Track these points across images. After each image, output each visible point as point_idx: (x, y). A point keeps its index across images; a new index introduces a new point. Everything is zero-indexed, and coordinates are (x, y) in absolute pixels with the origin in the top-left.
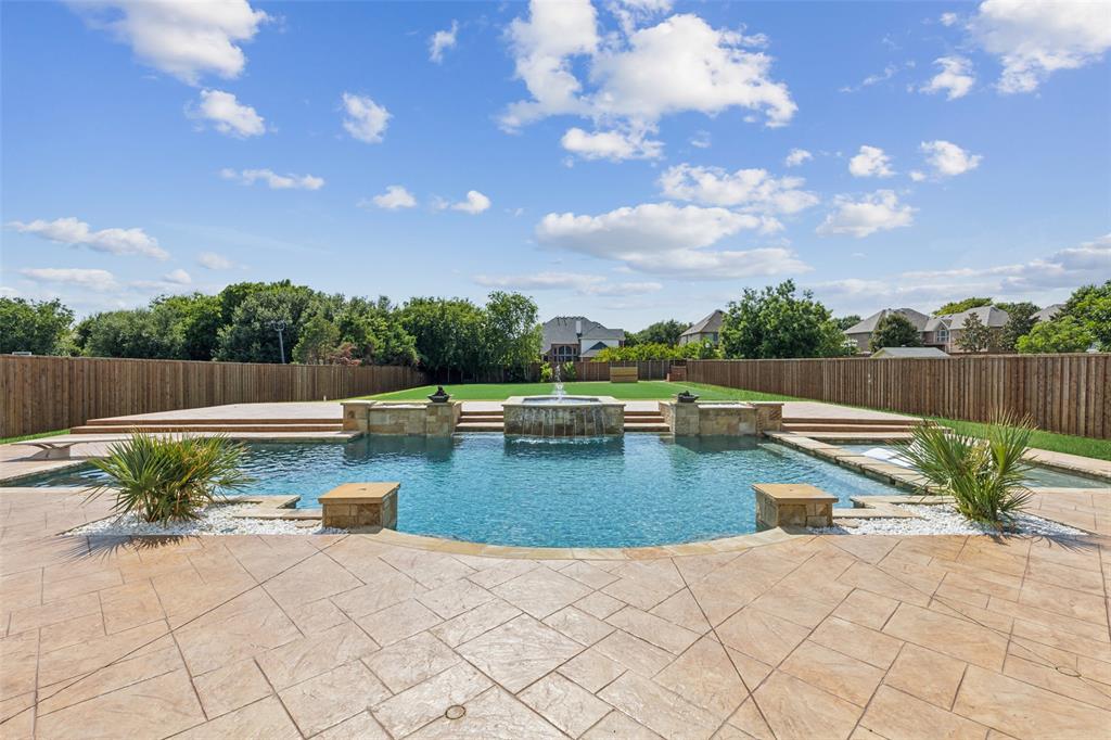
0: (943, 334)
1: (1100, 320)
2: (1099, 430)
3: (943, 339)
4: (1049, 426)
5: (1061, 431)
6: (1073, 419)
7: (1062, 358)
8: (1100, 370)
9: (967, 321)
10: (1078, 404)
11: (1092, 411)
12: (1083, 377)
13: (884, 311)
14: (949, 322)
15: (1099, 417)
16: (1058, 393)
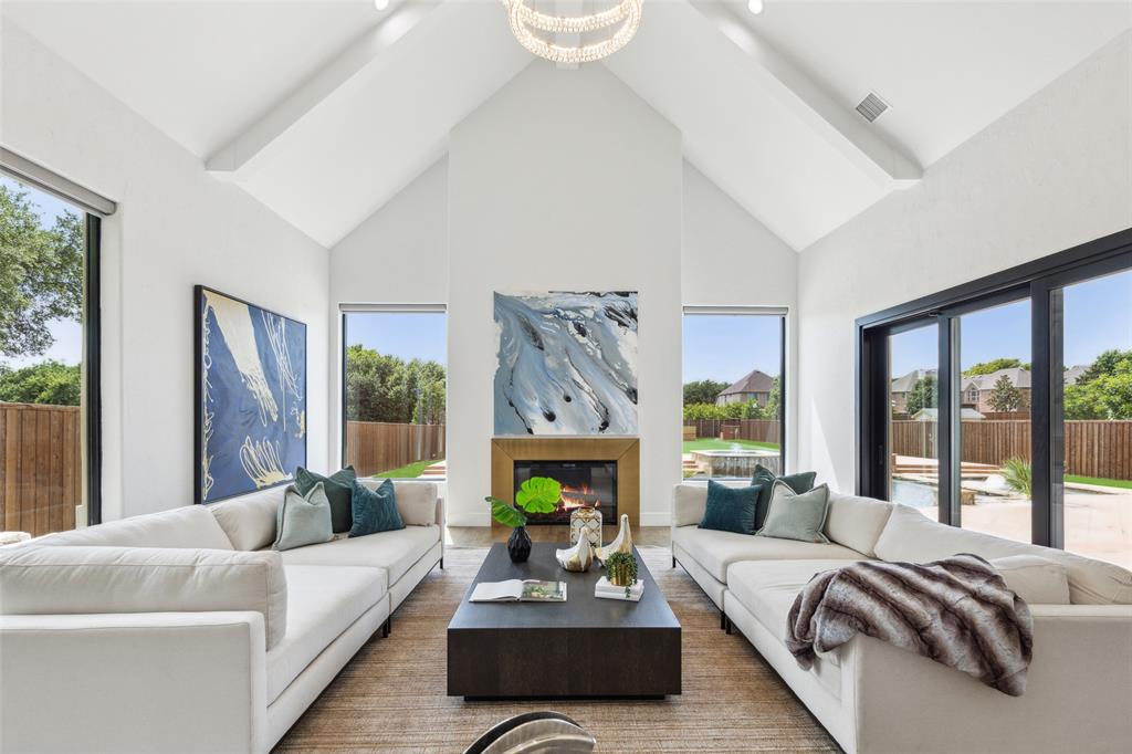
0: (974, 394)
1: (1111, 394)
2: (1107, 474)
3: (974, 399)
4: (1073, 471)
5: (1081, 474)
6: (1090, 467)
7: (1082, 424)
8: (1107, 432)
9: (999, 382)
10: (1093, 455)
11: (1102, 461)
12: (1096, 437)
13: (916, 372)
14: (980, 383)
15: (1107, 465)
16: (1079, 448)
